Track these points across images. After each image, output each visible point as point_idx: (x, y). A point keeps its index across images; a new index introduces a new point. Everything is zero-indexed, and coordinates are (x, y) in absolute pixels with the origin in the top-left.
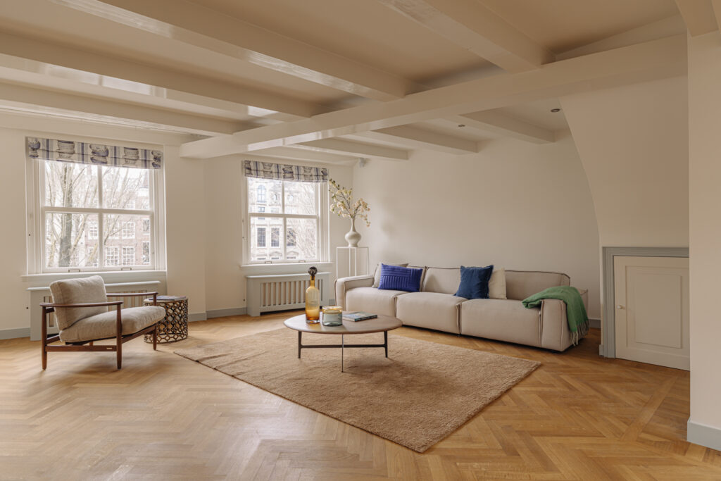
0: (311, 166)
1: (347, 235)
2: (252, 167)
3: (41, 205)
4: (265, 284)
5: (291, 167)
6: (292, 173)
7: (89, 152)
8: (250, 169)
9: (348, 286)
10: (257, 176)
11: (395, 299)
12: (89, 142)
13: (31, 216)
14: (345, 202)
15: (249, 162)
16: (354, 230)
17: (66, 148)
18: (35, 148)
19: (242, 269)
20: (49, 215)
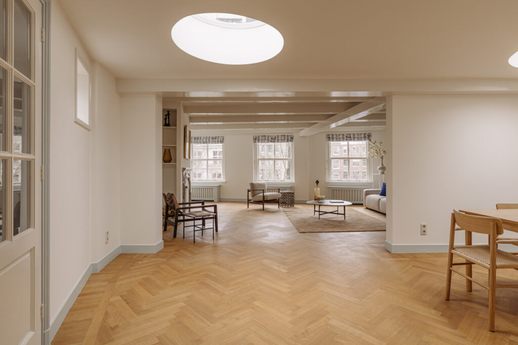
0: (361, 133)
1: (378, 167)
2: (330, 137)
3: (258, 158)
4: (334, 190)
5: (350, 134)
6: (350, 137)
7: (270, 138)
8: (329, 138)
9: (368, 193)
10: (333, 141)
11: (380, 199)
12: (270, 135)
13: (255, 162)
14: (378, 150)
15: (329, 135)
16: (382, 165)
17: (264, 138)
18: (256, 139)
19: (326, 183)
20: (260, 161)
